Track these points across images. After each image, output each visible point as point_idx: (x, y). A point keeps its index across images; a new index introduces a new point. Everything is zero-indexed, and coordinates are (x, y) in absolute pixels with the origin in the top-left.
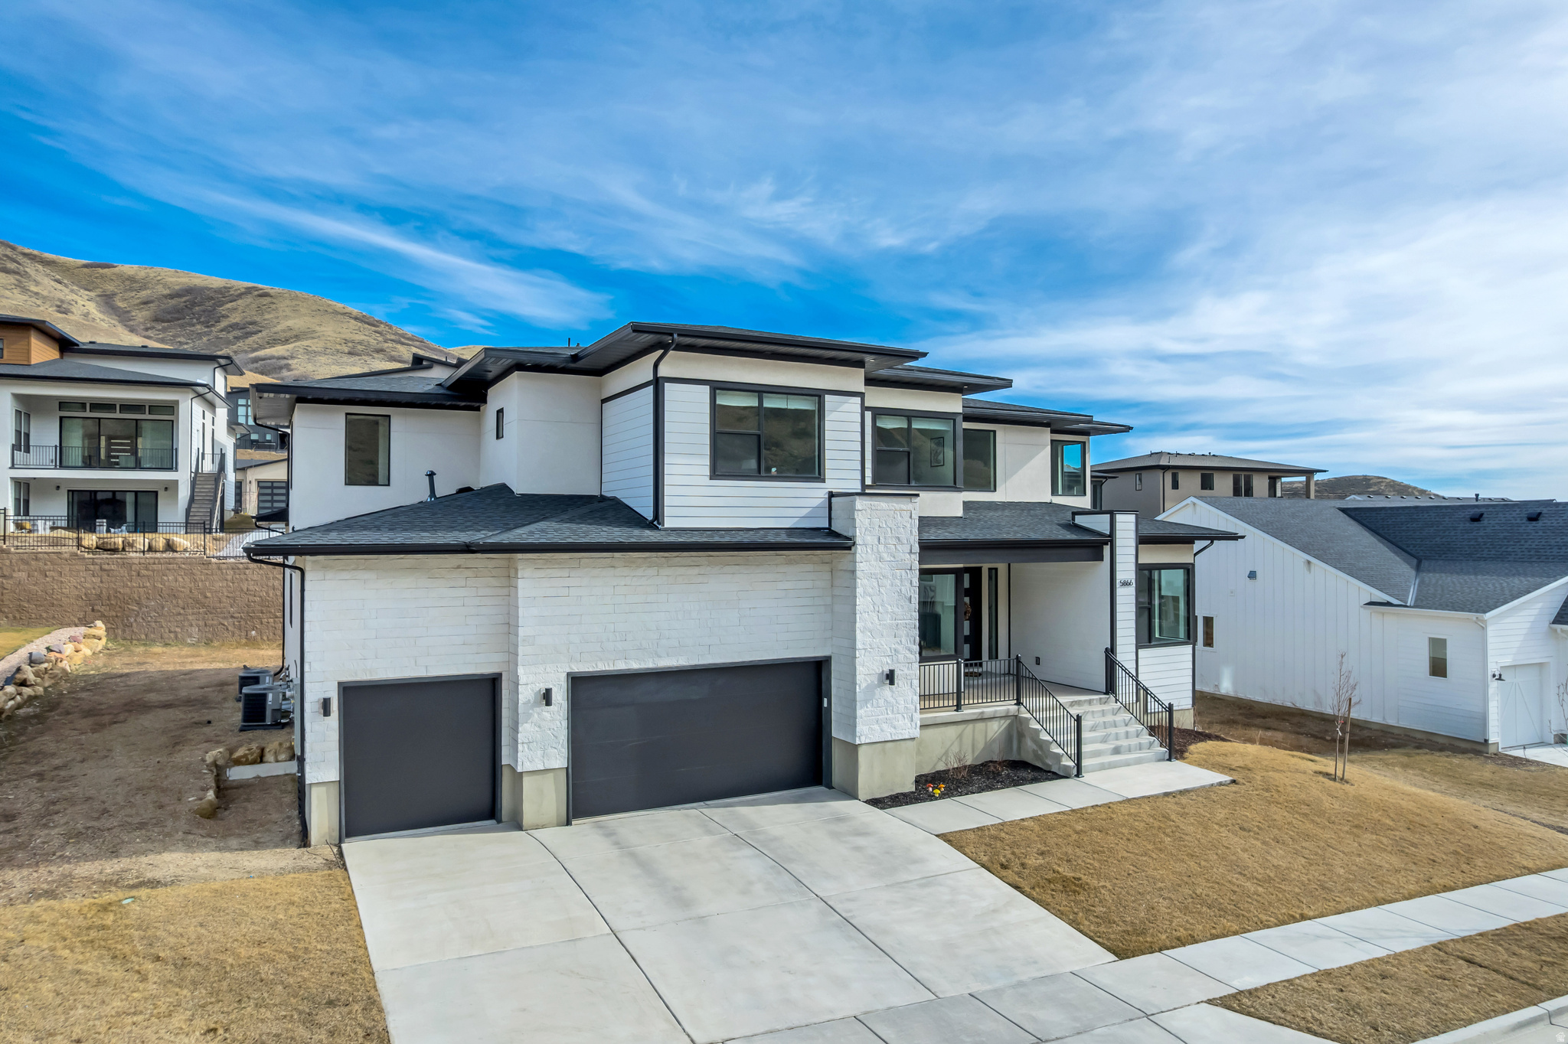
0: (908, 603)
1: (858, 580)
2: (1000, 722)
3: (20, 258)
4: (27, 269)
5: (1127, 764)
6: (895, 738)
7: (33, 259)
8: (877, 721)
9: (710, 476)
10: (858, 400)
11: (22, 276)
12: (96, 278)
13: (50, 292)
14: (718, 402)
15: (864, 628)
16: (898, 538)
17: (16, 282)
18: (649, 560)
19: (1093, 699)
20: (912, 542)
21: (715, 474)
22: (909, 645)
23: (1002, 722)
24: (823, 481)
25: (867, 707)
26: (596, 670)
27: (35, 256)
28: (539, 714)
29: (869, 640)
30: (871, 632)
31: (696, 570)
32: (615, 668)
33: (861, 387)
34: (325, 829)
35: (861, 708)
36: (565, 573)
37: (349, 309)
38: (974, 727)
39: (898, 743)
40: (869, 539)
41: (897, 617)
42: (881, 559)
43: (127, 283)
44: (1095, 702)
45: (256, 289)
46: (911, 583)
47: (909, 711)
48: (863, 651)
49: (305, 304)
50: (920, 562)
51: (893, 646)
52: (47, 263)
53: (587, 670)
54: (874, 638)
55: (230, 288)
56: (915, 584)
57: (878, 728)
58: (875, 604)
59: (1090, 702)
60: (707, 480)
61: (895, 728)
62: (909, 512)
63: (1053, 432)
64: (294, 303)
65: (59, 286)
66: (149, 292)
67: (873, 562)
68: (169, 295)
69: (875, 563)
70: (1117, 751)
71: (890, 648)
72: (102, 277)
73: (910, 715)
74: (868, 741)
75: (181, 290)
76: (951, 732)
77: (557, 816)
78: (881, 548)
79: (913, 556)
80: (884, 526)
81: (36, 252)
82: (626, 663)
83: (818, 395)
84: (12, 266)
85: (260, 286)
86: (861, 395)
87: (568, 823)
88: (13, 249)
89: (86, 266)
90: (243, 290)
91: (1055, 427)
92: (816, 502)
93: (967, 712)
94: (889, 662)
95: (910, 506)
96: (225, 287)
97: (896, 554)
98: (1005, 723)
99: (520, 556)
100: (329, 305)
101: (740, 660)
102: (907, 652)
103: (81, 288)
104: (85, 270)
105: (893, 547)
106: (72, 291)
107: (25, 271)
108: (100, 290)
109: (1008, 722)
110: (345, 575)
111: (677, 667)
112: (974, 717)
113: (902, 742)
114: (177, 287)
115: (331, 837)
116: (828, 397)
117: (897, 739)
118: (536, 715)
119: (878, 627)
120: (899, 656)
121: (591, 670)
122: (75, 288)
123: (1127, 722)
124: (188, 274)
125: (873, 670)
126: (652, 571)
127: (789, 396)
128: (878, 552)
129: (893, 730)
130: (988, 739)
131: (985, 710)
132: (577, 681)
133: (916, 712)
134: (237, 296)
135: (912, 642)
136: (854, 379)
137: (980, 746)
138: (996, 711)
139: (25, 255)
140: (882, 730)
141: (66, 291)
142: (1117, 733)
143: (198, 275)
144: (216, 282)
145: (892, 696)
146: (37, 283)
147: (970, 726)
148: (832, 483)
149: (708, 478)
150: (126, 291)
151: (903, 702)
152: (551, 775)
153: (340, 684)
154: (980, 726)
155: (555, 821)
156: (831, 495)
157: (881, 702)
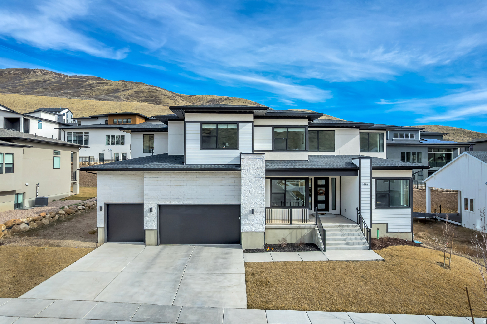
0: (261, 188)
1: (242, 180)
2: (307, 230)
3: (176, 96)
4: (177, 99)
5: (349, 249)
6: (255, 231)
7: (178, 96)
8: (249, 225)
9: (200, 149)
10: (251, 124)
11: (175, 101)
12: (192, 99)
13: (181, 104)
14: (203, 127)
15: (244, 195)
16: (257, 167)
17: (174, 102)
18: (181, 173)
19: (349, 225)
20: (262, 168)
21: (202, 149)
22: (261, 202)
23: (309, 230)
24: (239, 150)
25: (245, 220)
26: (165, 203)
27: (179, 95)
28: (149, 214)
29: (246, 199)
30: (247, 197)
31: (195, 176)
32: (171, 203)
33: (252, 119)
34: (101, 239)
35: (243, 220)
36: (157, 176)
37: (252, 101)
38: (297, 231)
39: (257, 233)
40: (246, 167)
41: (257, 193)
42: (251, 174)
43: (198, 99)
44: (350, 226)
45: (228, 98)
46: (262, 182)
47: (261, 223)
48: (244, 203)
49: (240, 101)
50: (266, 175)
51: (255, 202)
52: (182, 96)
53: (163, 203)
54: (248, 199)
55: (222, 98)
56: (263, 182)
57: (249, 227)
58: (248, 188)
59: (348, 226)
60: (199, 150)
61: (256, 228)
62: (261, 159)
63: (360, 129)
64: (237, 101)
65: (183, 102)
66: (203, 101)
67: (247, 175)
68: (207, 102)
69: (248, 175)
70: (347, 244)
71: (254, 202)
72: (193, 99)
73: (262, 224)
74: (245, 231)
75: (210, 100)
76: (287, 232)
77: (155, 243)
78: (251, 170)
79: (263, 173)
80: (252, 163)
81: (179, 94)
82: (174, 202)
83: (237, 123)
84: (174, 98)
85: (229, 97)
86: (252, 122)
87: (158, 245)
88: (175, 94)
89: (190, 96)
90: (225, 99)
91: (361, 128)
92: (236, 156)
93: (294, 225)
94: (254, 207)
95: (262, 157)
96: (220, 98)
97: (256, 172)
98: (310, 231)
99: (144, 172)
100: (247, 101)
101: (210, 203)
102: (261, 204)
103: (188, 102)
104: (189, 97)
105: (255, 170)
106: (186, 103)
107: (176, 99)
108: (193, 102)
109: (311, 230)
110: (106, 176)
111: (189, 204)
112: (296, 227)
113: (259, 233)
114: (209, 100)
115: (103, 241)
116: (240, 124)
117: (257, 231)
118: (149, 215)
119: (250, 195)
120: (258, 205)
121: (164, 203)
122: (187, 102)
123: (359, 234)
124: (212, 96)
125: (247, 209)
126: (182, 177)
127: (228, 124)
128: (250, 172)
129: (255, 228)
130: (303, 235)
131: (301, 225)
132: (160, 207)
133: (264, 223)
134: (223, 101)
135: (263, 201)
136: (250, 117)
137: (299, 237)
138: (305, 226)
139: (177, 95)
140: (251, 228)
141: (185, 103)
142: (351, 238)
143: (214, 96)
144: (218, 97)
145: (255, 218)
146: (179, 102)
147: (295, 230)
148: (241, 151)
149: (200, 150)
150: (198, 102)
151: (259, 220)
152: (153, 231)
153: (105, 203)
154: (299, 231)
155: (154, 244)
156: (241, 153)
157: (251, 219)
